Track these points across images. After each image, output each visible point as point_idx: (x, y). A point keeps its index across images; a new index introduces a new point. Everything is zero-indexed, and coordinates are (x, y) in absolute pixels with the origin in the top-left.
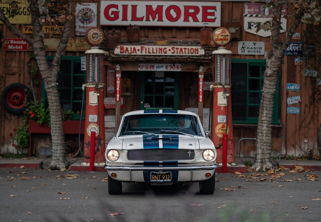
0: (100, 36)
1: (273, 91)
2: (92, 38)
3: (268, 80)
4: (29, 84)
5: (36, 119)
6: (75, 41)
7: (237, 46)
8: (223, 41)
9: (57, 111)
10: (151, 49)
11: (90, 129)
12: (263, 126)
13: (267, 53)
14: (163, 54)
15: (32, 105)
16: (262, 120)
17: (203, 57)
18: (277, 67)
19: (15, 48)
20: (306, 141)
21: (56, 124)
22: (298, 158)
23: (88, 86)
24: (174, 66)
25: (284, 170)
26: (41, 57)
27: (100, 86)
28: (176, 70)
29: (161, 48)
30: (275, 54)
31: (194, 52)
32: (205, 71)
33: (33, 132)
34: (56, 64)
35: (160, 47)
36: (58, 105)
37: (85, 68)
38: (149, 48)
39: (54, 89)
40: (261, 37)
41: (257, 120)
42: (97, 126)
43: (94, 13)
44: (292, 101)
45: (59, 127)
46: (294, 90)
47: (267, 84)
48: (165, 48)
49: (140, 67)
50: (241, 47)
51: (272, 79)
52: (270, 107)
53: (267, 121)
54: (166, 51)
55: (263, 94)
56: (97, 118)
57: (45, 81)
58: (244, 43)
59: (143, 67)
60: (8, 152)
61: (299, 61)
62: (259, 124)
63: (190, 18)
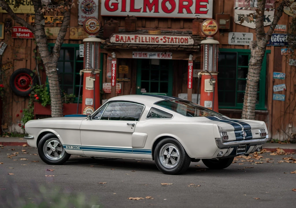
0: (97, 25)
1: (257, 79)
2: (89, 27)
3: (252, 69)
4: (35, 69)
5: (40, 101)
6: (78, 30)
7: (228, 36)
8: (211, 32)
9: (57, 95)
10: (144, 38)
11: (86, 111)
12: (247, 112)
13: (252, 44)
14: (156, 43)
15: (38, 88)
16: (247, 106)
17: (192, 47)
18: (261, 57)
19: (23, 36)
20: (290, 126)
21: (56, 106)
22: (282, 142)
23: (85, 72)
24: (165, 55)
25: (265, 152)
26: (42, 45)
27: (96, 72)
28: (167, 58)
29: (153, 38)
30: (259, 45)
31: (184, 42)
32: (194, 60)
33: (37, 114)
34: (56, 51)
35: (153, 36)
36: (58, 89)
37: (83, 55)
38: (142, 38)
39: (55, 74)
40: (249, 28)
41: (242, 106)
42: (93, 109)
43: (95, 5)
44: (277, 89)
45: (58, 109)
46: (280, 78)
47: (251, 73)
48: (157, 38)
49: (134, 55)
50: (232, 37)
51: (256, 68)
52: (254, 94)
53: (251, 106)
54: (158, 40)
55: (248, 81)
56: (92, 101)
57: (46, 66)
58: (234, 34)
59: (137, 55)
60: (15, 131)
61: (285, 52)
62: (244, 109)
63: (184, 10)
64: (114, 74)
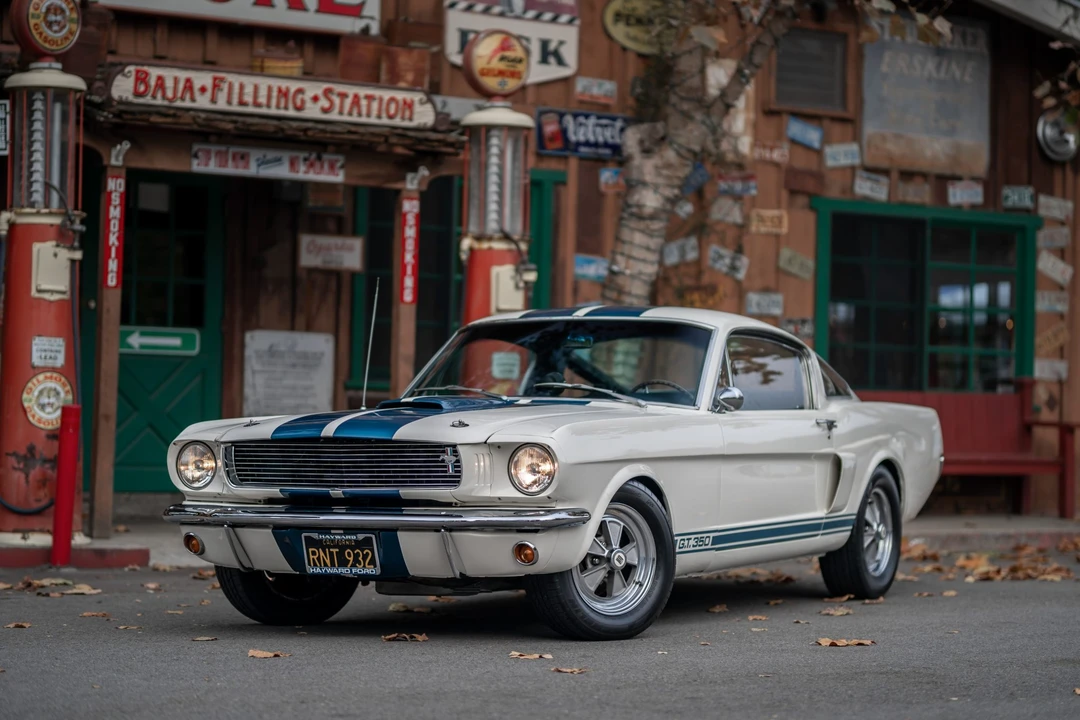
0: (71, 21)
1: (652, 272)
2: (43, 24)
3: (642, 231)
8: (507, 79)
10: (249, 90)
11: (36, 393)
14: (291, 112)
18: (679, 187)
24: (318, 164)
28: (325, 177)
29: (284, 89)
30: (680, 140)
31: (399, 116)
35: (284, 84)
38: (242, 87)
42: (64, 385)
47: (635, 245)
48: (300, 91)
49: (196, 156)
51: (656, 227)
54: (303, 101)
56: (63, 349)
59: (209, 159)
61: (615, 179)
64: (116, 235)
